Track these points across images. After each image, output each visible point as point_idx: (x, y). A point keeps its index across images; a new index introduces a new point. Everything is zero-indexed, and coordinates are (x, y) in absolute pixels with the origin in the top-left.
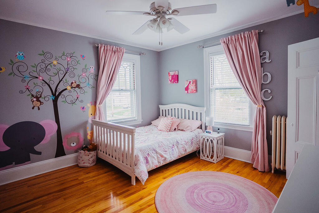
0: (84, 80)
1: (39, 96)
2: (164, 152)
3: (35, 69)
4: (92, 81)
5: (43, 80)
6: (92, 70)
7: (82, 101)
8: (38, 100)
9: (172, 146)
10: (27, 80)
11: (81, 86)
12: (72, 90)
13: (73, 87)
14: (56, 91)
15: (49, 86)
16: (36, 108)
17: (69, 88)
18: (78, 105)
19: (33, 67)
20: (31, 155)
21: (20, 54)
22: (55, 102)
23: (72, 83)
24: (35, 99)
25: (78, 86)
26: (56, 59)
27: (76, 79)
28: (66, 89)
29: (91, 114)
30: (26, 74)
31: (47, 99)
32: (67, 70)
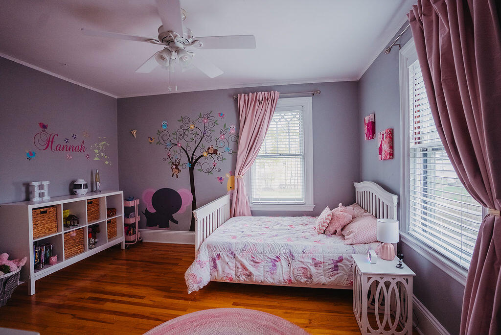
0: (222, 144)
1: (177, 164)
2: (252, 263)
3: (175, 136)
4: (232, 145)
5: (181, 147)
6: (233, 130)
7: (219, 170)
8: (177, 168)
9: (275, 258)
10: (169, 147)
11: (219, 151)
12: (209, 157)
13: (210, 153)
14: (192, 158)
15: (186, 152)
16: (175, 176)
17: (205, 154)
18: (216, 174)
19: (173, 134)
20: (171, 223)
21: (164, 123)
22: (191, 170)
23: (209, 148)
24: (174, 167)
25: (215, 152)
26: (193, 123)
27: (213, 143)
28: (202, 156)
29: (231, 188)
30: (168, 142)
31: (184, 167)
32: (204, 134)
